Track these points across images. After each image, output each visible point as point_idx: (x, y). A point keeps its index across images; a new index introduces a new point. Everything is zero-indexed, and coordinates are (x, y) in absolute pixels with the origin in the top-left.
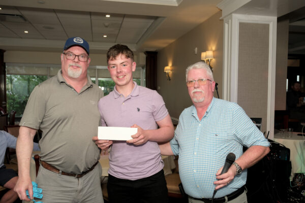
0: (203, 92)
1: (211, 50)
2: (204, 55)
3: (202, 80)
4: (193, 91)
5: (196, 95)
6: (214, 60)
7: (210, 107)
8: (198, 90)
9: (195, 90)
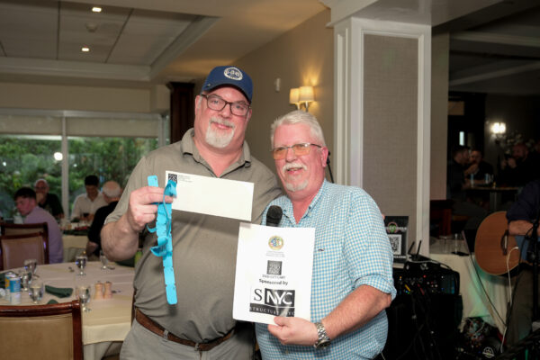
0: (305, 167)
1: (310, 85)
2: (295, 94)
3: (302, 145)
4: (285, 168)
5: (291, 177)
6: (315, 105)
7: (316, 197)
8: (296, 165)
9: (289, 166)
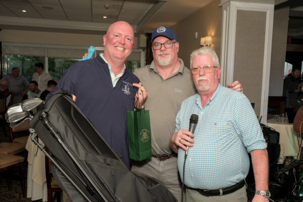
0: (208, 79)
1: (211, 36)
2: (203, 40)
3: (208, 67)
4: (198, 79)
5: (201, 83)
6: (212, 45)
7: (214, 95)
8: (204, 78)
9: (201, 78)
